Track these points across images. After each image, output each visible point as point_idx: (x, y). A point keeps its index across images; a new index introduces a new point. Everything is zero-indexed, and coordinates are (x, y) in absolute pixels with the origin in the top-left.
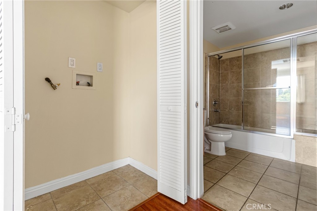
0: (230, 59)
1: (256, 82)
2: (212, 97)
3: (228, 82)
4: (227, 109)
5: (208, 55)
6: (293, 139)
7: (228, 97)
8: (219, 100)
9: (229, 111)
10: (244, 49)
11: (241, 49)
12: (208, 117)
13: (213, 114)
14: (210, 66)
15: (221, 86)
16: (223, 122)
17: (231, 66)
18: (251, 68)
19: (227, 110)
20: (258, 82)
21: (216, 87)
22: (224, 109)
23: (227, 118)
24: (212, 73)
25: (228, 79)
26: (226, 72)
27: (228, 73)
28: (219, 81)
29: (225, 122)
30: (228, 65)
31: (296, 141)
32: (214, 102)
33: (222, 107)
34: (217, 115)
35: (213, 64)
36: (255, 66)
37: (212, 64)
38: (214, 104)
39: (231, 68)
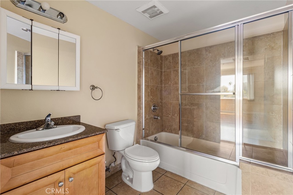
0: (173, 54)
1: (200, 83)
2: (150, 101)
3: (171, 82)
4: (170, 114)
5: (142, 49)
6: (239, 167)
7: (171, 100)
8: (160, 104)
9: (171, 117)
10: (181, 41)
11: (178, 41)
12: (144, 128)
13: (152, 122)
14: (146, 63)
15: (164, 86)
16: (166, 129)
17: (174, 63)
18: (195, 66)
19: (170, 116)
20: (202, 83)
21: (156, 88)
22: (167, 115)
23: (169, 126)
24: (150, 72)
25: (171, 79)
26: (169, 70)
27: (171, 72)
28: (162, 81)
29: (167, 129)
30: (171, 62)
31: (242, 171)
32: (154, 107)
33: (165, 112)
34: (158, 123)
35: (151, 61)
36: (199, 64)
37: (149, 60)
38: (154, 109)
39: (174, 66)
